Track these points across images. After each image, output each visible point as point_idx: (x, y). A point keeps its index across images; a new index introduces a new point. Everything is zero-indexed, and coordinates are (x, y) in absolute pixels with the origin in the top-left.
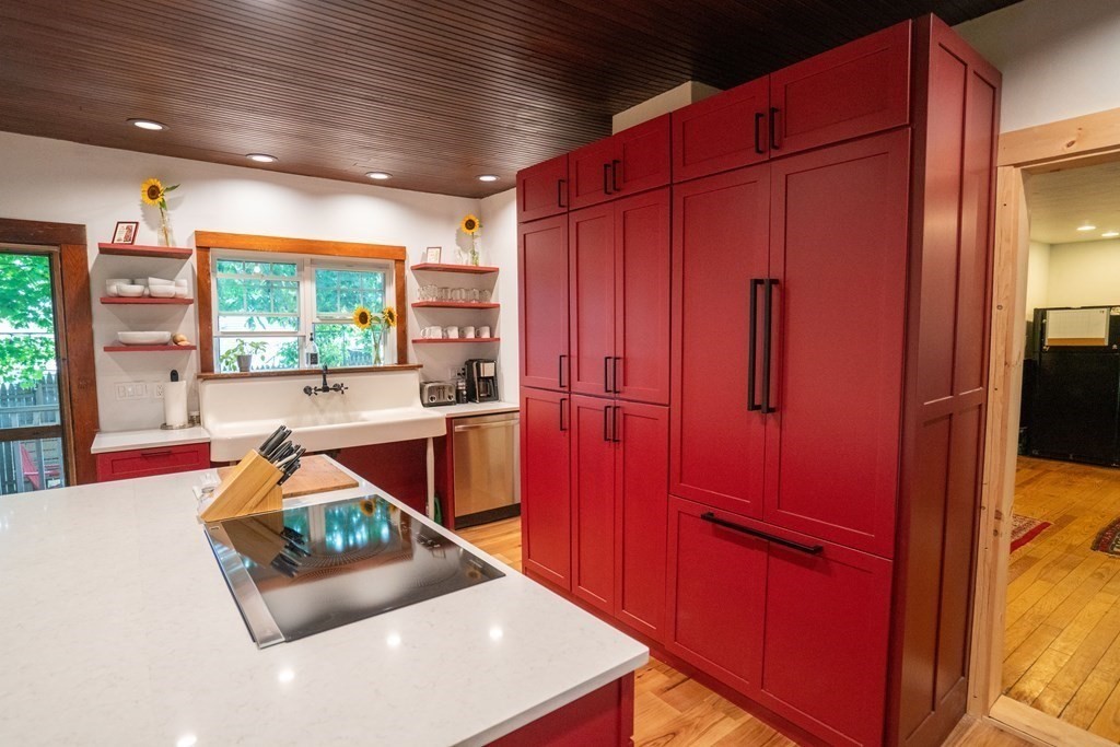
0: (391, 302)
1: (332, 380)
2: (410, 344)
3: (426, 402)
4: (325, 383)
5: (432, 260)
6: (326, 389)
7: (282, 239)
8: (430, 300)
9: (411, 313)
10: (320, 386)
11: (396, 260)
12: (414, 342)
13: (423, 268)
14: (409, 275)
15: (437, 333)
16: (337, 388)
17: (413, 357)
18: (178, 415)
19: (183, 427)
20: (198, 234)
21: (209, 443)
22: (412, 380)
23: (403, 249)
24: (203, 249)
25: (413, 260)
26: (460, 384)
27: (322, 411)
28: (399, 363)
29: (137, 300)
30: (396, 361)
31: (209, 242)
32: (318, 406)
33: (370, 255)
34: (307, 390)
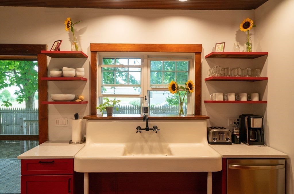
0: (192, 78)
1: (151, 124)
2: (203, 104)
3: (210, 141)
4: (147, 125)
5: (219, 50)
6: (147, 129)
7: (132, 45)
8: (216, 75)
9: (204, 84)
10: (145, 127)
11: (196, 53)
12: (205, 102)
13: (212, 56)
14: (204, 61)
15: (220, 97)
16: (155, 128)
17: (205, 111)
18: (76, 137)
19: (78, 143)
20: (92, 45)
21: (74, 159)
22: (202, 126)
23: (200, 46)
24: (94, 52)
25: (206, 51)
26: (235, 131)
27: (146, 141)
28: (196, 114)
29: (57, 79)
30: (194, 113)
31: (97, 49)
32: (144, 138)
33: (180, 50)
34: (139, 128)
